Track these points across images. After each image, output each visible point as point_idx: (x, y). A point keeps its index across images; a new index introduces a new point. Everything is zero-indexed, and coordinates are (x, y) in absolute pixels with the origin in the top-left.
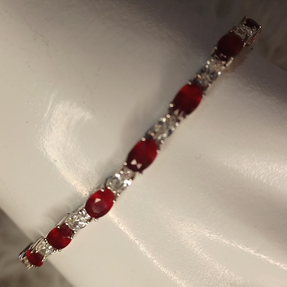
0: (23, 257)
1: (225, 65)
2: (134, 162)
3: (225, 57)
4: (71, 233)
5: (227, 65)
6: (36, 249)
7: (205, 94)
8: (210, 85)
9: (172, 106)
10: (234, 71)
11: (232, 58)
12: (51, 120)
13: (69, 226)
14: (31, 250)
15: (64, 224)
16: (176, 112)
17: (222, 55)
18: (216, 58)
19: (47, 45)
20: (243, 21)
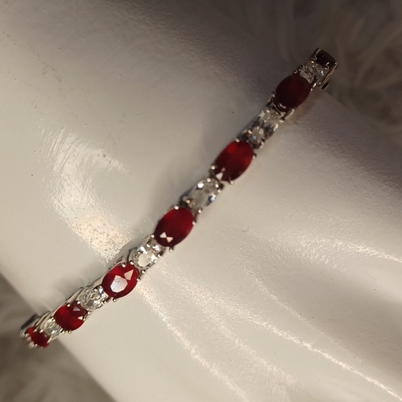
0: (25, 333)
1: (283, 119)
2: (163, 235)
3: (285, 107)
4: (84, 313)
5: (287, 118)
6: (41, 328)
7: (256, 155)
8: (263, 143)
9: (213, 168)
10: (296, 123)
11: (293, 110)
12: (62, 175)
13: (82, 305)
14: (34, 328)
15: (75, 302)
16: (219, 176)
17: (281, 105)
18: (274, 108)
19: (60, 81)
20: (313, 56)
